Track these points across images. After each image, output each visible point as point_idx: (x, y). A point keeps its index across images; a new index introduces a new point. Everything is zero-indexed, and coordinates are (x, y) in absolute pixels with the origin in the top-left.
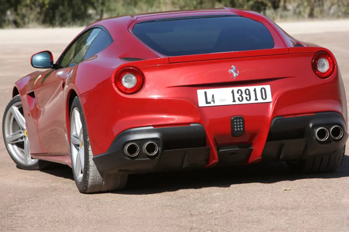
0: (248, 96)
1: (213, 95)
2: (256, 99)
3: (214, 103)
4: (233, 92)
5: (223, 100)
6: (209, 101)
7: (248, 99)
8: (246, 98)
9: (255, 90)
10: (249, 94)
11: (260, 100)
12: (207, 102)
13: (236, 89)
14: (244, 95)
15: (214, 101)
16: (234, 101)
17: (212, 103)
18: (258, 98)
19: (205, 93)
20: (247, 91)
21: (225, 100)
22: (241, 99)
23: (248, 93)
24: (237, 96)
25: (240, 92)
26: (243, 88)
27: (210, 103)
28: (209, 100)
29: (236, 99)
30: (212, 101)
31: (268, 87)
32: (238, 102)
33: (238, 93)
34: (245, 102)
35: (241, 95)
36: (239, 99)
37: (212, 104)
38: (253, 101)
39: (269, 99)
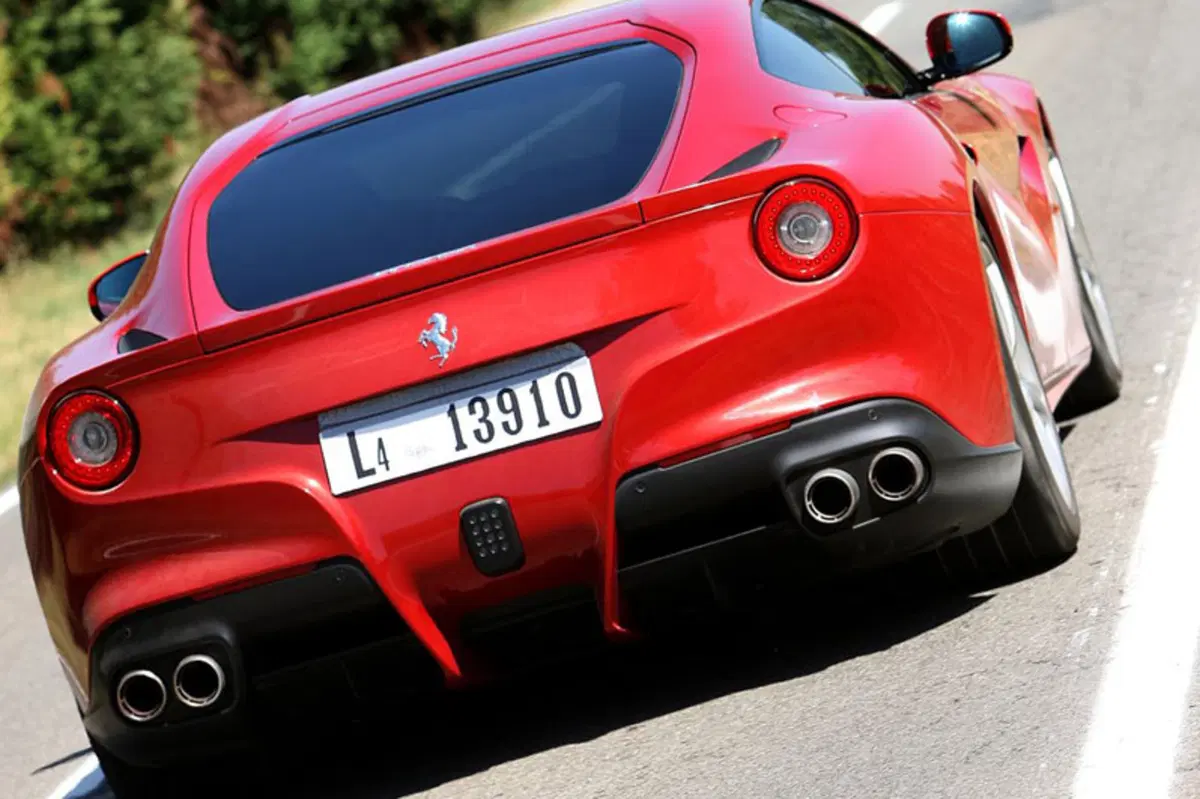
0: (511, 418)
1: (380, 440)
2: (543, 422)
3: (388, 469)
4: (453, 416)
5: (416, 452)
6: (366, 467)
7: (513, 426)
8: (506, 425)
9: (534, 390)
10: (516, 409)
11: (559, 423)
12: (361, 473)
13: (461, 399)
14: (496, 417)
15: (386, 462)
16: (461, 446)
17: (381, 469)
18: (548, 417)
19: (352, 437)
20: (507, 398)
21: (425, 449)
22: (485, 435)
23: (508, 405)
24: (469, 424)
25: (478, 406)
26: (489, 392)
27: (372, 472)
28: (369, 460)
29: (468, 437)
30: (380, 463)
31: (582, 370)
32: (475, 448)
33: (472, 411)
34: (502, 440)
35: (483, 420)
36: (477, 433)
37: (382, 476)
38: (531, 431)
39: (592, 412)
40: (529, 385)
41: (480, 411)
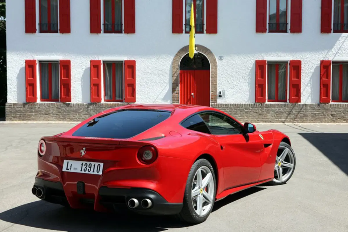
1: (71, 165)
2: (94, 172)
3: (71, 170)
4: (82, 165)
5: (75, 169)
7: (89, 170)
8: (88, 170)
9: (94, 165)
10: (91, 168)
11: (96, 173)
12: (67, 169)
13: (84, 163)
14: (88, 168)
16: (81, 171)
17: (70, 169)
18: (95, 171)
19: (68, 162)
20: (90, 165)
22: (85, 170)
23: (90, 167)
24: (84, 167)
25: (86, 165)
26: (88, 163)
27: (68, 169)
29: (83, 170)
31: (102, 164)
32: (83, 172)
33: (85, 165)
34: (87, 172)
36: (84, 169)
37: (69, 171)
38: (91, 172)
39: (100, 173)
40: (94, 164)
41: (86, 166)
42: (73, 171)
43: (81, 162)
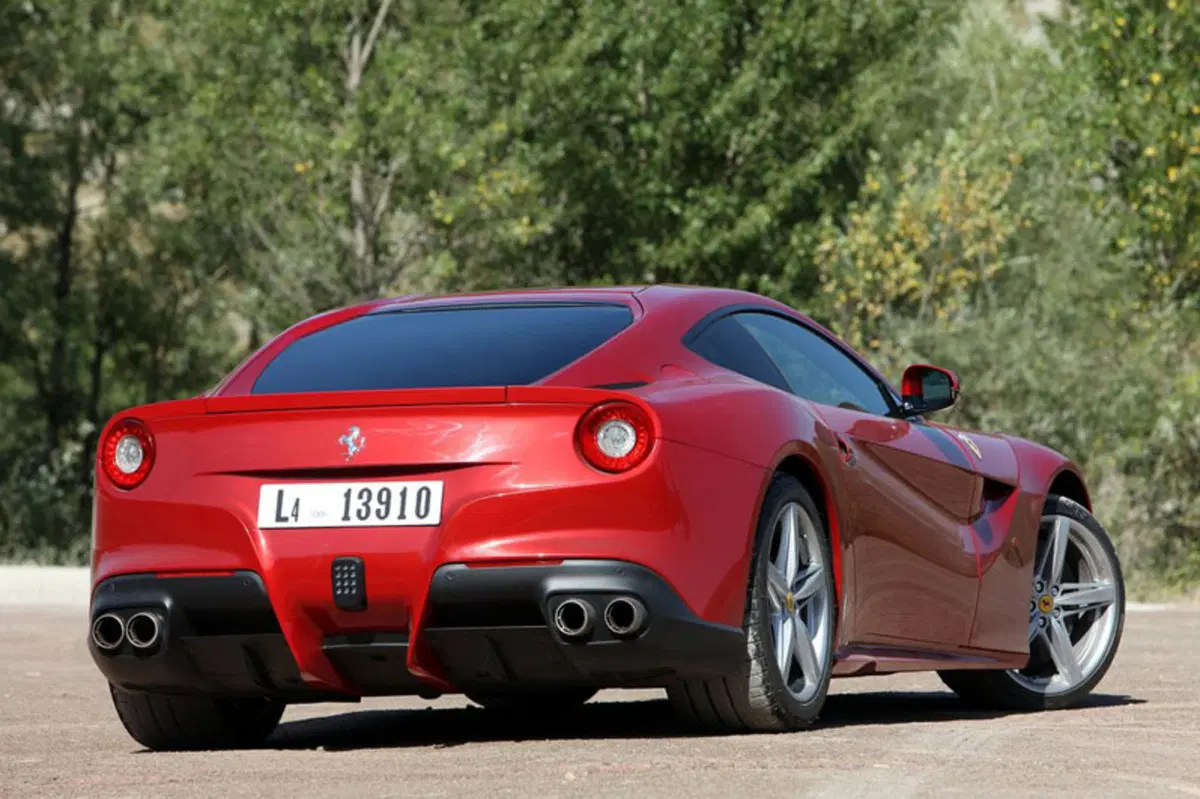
0: (383, 508)
1: (298, 501)
2: (402, 516)
3: (296, 520)
4: (348, 495)
5: (318, 515)
6: (283, 515)
7: (383, 514)
8: (378, 511)
9: (404, 494)
10: (388, 504)
11: (411, 519)
12: (279, 518)
13: (356, 487)
14: (374, 505)
15: (297, 516)
16: (346, 517)
17: (292, 519)
18: (406, 513)
19: (281, 493)
20: (384, 494)
21: (325, 514)
22: (363, 514)
23: (384, 499)
24: (356, 504)
25: (365, 494)
26: (375, 486)
27: (286, 519)
28: (286, 511)
29: (353, 513)
30: (293, 515)
31: (436, 487)
32: (354, 521)
33: (360, 496)
34: (373, 520)
35: (365, 504)
36: (359, 512)
37: (291, 523)
38: (392, 520)
39: (434, 518)
40: (401, 489)
41: (365, 498)
42: (305, 520)
43: (341, 487)
